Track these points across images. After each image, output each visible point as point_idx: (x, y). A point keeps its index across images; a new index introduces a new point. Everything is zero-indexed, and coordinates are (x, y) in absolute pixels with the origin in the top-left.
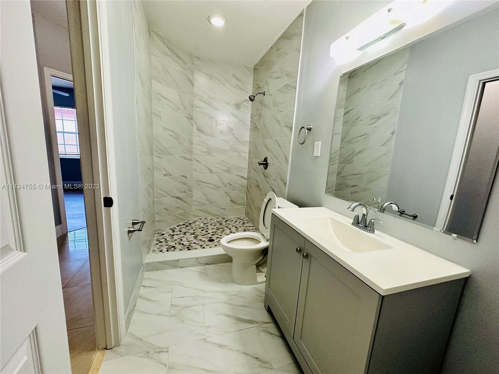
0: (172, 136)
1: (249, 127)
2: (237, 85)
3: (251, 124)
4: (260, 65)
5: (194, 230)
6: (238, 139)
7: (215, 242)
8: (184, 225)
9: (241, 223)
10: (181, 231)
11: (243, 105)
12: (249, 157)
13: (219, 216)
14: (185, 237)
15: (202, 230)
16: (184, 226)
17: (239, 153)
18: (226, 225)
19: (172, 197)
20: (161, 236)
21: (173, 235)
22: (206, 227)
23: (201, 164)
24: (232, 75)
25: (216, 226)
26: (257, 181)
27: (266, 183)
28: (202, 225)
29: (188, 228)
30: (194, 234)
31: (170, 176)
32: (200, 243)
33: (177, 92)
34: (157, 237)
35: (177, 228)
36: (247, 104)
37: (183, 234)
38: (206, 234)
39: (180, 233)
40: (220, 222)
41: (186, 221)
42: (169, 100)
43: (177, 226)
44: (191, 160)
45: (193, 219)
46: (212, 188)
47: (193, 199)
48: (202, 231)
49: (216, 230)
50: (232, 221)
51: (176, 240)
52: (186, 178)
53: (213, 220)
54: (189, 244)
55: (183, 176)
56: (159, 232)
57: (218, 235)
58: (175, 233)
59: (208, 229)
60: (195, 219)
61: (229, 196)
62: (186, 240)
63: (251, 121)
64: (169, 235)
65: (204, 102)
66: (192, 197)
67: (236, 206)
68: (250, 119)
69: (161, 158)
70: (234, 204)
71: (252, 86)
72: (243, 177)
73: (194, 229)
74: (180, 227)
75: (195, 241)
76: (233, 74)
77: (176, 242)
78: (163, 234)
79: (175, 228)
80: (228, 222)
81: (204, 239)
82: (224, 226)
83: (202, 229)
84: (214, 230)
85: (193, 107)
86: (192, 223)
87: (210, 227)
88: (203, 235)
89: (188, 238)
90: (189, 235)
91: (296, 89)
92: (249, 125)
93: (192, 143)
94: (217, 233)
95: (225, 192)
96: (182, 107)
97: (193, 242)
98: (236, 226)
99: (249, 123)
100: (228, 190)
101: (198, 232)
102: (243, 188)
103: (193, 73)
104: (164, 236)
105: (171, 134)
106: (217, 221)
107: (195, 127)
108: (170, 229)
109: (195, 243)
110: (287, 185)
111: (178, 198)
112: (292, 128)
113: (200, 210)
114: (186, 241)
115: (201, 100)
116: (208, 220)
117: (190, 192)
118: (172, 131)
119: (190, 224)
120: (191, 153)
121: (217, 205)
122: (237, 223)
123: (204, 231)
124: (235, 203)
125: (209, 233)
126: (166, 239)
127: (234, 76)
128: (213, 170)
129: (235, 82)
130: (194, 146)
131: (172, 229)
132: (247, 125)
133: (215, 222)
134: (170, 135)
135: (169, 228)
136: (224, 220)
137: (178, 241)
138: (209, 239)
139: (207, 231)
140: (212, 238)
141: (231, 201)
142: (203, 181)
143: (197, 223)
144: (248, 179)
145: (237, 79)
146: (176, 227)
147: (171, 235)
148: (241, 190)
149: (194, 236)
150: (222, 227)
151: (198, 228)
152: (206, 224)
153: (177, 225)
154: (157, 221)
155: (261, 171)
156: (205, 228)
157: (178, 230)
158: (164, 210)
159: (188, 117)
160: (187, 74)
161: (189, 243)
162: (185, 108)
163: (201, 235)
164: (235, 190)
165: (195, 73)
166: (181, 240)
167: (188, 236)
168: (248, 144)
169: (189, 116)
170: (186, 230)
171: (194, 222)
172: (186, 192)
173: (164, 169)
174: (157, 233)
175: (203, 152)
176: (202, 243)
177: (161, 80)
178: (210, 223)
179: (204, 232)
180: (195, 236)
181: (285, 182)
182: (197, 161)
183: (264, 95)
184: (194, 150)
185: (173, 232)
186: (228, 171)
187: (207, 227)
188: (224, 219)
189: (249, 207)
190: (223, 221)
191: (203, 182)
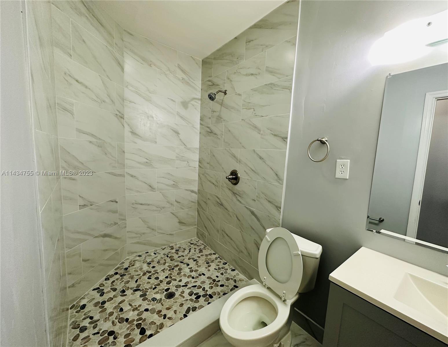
0: (93, 144)
1: (198, 130)
2: (183, 79)
3: (200, 127)
4: (215, 59)
5: (136, 282)
6: (186, 145)
7: (177, 298)
8: (116, 273)
9: (197, 251)
10: (115, 290)
11: (192, 104)
12: (199, 166)
13: (164, 245)
14: (126, 300)
15: (149, 278)
16: (118, 276)
17: (188, 163)
18: (179, 259)
19: (96, 237)
20: (80, 313)
21: (104, 303)
22: (152, 270)
23: (138, 179)
24: (177, 66)
25: (167, 264)
26: (217, 197)
27: (238, 203)
28: (145, 268)
29: (126, 278)
30: (139, 290)
31: (91, 205)
32: (154, 307)
33: (99, 75)
34: (72, 317)
35: (106, 283)
36: (196, 103)
37: (121, 296)
38: (159, 285)
39: (114, 293)
40: (169, 256)
41: (118, 266)
42: (86, 87)
43: (106, 280)
44: (123, 176)
45: (128, 258)
46: (153, 211)
47: (128, 229)
48: (149, 280)
49: (170, 272)
50: (185, 249)
51: (111, 314)
52: (117, 202)
53: (157, 253)
54: (138, 315)
55: (112, 201)
56: (75, 303)
57: (176, 280)
58: (106, 297)
59: (158, 273)
60: (131, 258)
61: (177, 217)
62: (130, 307)
63: (201, 124)
64: (96, 305)
65: (140, 95)
66: (125, 227)
67: (184, 228)
68: (199, 121)
69: (74, 179)
70: (184, 226)
71: (200, 82)
72: (192, 191)
73: (136, 278)
74: (111, 280)
75: (145, 305)
76: (178, 64)
77: (113, 318)
78: (84, 307)
79: (104, 286)
80: (180, 254)
81: (158, 296)
82: (178, 261)
83: (148, 275)
84: (167, 273)
85: (123, 101)
86: (129, 266)
87: (159, 268)
88: (154, 287)
89: (132, 301)
90: (132, 294)
91: (290, 89)
92: (199, 129)
93: (124, 152)
94: (173, 278)
95: (171, 213)
96: (108, 100)
97: (142, 309)
98: (193, 257)
99: (198, 126)
100: (175, 209)
101: (145, 283)
102: (193, 204)
103: (123, 53)
104: (86, 310)
105: (91, 140)
106: (164, 254)
107: (127, 129)
108: (94, 290)
109: (147, 310)
110: (282, 210)
111: (105, 236)
112: (287, 138)
113: (138, 243)
114: (130, 310)
115: (137, 93)
116: (150, 255)
117: (123, 221)
118: (93, 135)
119: (126, 269)
120: (123, 165)
121: (162, 232)
122: (192, 251)
123: (153, 277)
124: (184, 224)
125: (161, 281)
126: (91, 318)
127: (179, 67)
128: (155, 186)
129: (180, 75)
130: (127, 155)
131: (98, 288)
132: (196, 129)
133: (163, 256)
134: (90, 142)
135: (92, 289)
136: (174, 251)
137: (115, 314)
138: (165, 293)
139: (157, 278)
140: (170, 291)
141: (179, 222)
142: (141, 202)
143: (137, 265)
144: (199, 192)
145: (183, 71)
146: (104, 283)
147: (99, 302)
148: (191, 208)
149: (139, 293)
150: (176, 264)
151: (142, 274)
152: (150, 264)
153: (105, 277)
154: (69, 287)
155: (225, 185)
156: (153, 272)
157: (109, 289)
158: (83, 263)
159: (117, 115)
160: (113, 52)
161: (136, 312)
162: (112, 101)
163: (151, 288)
164: (184, 208)
165: (125, 54)
166: (121, 310)
167: (130, 298)
168: (198, 152)
169: (118, 113)
170: (123, 283)
171: (132, 264)
172: (117, 223)
173: (80, 197)
174: (70, 306)
175: (139, 163)
176: (158, 307)
177: (72, 52)
178: (156, 260)
179: (153, 281)
180: (141, 293)
181: (279, 205)
182: (132, 176)
183: (225, 93)
184: (126, 162)
185: (102, 295)
186: (175, 186)
187: (154, 269)
188: (172, 248)
189: (204, 228)
190: (173, 253)
191: (141, 204)
